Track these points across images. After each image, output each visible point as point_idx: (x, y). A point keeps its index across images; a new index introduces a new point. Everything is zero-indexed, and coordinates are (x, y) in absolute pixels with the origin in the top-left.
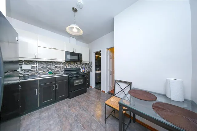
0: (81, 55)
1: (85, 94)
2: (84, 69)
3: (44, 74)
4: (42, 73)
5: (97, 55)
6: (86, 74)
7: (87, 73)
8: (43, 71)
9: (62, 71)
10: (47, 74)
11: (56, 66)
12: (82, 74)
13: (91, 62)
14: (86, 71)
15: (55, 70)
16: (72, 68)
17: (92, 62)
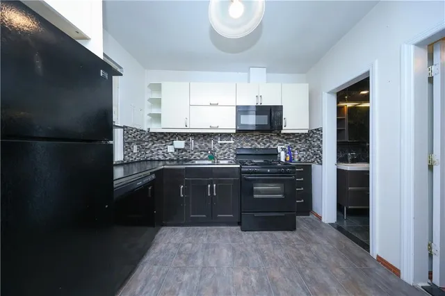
0: (279, 109)
1: (289, 234)
2: (289, 152)
3: (202, 159)
4: (199, 156)
5: (344, 101)
6: (293, 167)
7: (298, 166)
8: (201, 154)
9: (233, 156)
10: (206, 159)
11: (221, 144)
12: (280, 168)
13: (317, 130)
14: (297, 160)
15: (219, 151)
16: (256, 149)
17: (319, 130)
